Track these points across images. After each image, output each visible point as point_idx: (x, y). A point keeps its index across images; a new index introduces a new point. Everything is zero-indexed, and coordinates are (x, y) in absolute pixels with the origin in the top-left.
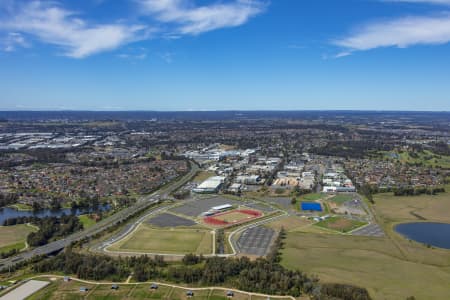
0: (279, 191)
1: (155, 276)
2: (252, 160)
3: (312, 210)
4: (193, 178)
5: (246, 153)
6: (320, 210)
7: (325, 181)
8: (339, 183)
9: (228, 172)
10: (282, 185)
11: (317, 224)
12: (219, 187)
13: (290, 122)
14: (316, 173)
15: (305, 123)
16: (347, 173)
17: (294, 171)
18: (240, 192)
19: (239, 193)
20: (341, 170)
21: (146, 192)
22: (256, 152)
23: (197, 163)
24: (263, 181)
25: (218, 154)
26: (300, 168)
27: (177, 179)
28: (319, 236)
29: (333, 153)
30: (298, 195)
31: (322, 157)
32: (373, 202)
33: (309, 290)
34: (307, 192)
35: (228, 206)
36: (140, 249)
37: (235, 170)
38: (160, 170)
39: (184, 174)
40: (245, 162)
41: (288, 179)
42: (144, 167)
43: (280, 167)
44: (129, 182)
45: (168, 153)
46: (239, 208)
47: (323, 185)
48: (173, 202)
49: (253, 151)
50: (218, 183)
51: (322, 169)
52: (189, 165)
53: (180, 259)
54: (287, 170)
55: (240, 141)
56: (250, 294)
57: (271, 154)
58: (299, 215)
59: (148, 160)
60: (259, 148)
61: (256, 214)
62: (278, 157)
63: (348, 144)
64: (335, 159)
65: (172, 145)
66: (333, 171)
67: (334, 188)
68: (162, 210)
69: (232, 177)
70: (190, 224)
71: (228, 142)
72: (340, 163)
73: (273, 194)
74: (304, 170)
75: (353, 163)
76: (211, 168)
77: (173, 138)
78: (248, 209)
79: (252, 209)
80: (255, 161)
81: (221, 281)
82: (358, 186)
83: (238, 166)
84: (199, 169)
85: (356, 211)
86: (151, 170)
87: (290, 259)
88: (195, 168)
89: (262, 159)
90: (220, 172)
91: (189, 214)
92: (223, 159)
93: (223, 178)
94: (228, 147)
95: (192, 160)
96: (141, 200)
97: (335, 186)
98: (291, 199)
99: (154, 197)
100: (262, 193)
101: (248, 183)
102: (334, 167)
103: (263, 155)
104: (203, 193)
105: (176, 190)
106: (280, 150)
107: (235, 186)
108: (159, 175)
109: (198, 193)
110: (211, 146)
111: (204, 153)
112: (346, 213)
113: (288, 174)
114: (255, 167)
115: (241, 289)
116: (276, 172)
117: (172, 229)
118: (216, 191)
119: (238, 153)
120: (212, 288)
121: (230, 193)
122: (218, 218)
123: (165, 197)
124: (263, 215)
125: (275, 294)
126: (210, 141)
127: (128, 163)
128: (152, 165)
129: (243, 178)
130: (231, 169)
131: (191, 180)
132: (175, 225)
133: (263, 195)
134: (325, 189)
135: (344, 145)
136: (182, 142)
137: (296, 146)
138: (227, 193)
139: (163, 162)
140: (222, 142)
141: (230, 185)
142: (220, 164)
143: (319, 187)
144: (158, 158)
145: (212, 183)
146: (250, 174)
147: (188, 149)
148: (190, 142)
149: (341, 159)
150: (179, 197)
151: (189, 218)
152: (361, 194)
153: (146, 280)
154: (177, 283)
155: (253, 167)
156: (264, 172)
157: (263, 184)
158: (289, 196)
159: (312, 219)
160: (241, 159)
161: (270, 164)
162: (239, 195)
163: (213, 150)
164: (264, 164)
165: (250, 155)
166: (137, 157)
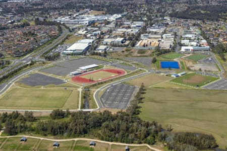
0: (141, 52)
1: (24, 129)
2: (119, 24)
3: (170, 68)
4: (63, 41)
5: (113, 18)
6: (178, 68)
7: (183, 42)
8: (195, 44)
9: (95, 35)
10: (144, 46)
11: (174, 80)
12: (87, 49)
14: (175, 35)
16: (203, 34)
17: (156, 33)
18: (106, 52)
19: (105, 54)
20: (198, 31)
21: (19, 55)
22: (123, 16)
23: (68, 28)
24: (127, 42)
25: (87, 19)
26: (162, 30)
27: (49, 42)
28: (175, 91)
29: (192, 17)
30: (158, 55)
31: (182, 20)
32: (224, 59)
33: (163, 138)
34: (166, 52)
35: (94, 65)
36: (12, 106)
37: (102, 33)
38: (33, 34)
39: (55, 37)
40: (112, 25)
41: (150, 40)
42: (19, 32)
43: (144, 30)
44: (5, 46)
45: (41, 19)
46: (105, 67)
47: (181, 45)
48: (44, 63)
49: (120, 16)
50: (87, 45)
51: (181, 31)
52: (60, 30)
53: (48, 114)
54: (150, 32)
55: (108, 7)
56: (111, 143)
57: (136, 19)
59: (23, 26)
60: (125, 13)
61: (119, 72)
62: (142, 20)
63: (205, 8)
64: (193, 22)
65: (45, 11)
66: (190, 33)
67: (191, 48)
68: (35, 71)
69: (100, 39)
70: (58, 82)
71: (97, 8)
72: (198, 25)
73: (136, 54)
74: (165, 32)
75: (209, 25)
76: (80, 32)
77: (46, 5)
78: (112, 68)
79: (116, 69)
80: (121, 25)
81: (85, 132)
82: (212, 46)
83: (105, 29)
84: (69, 33)
85: (209, 68)
86: (25, 34)
87: (148, 111)
88: (66, 32)
89: (127, 23)
90: (89, 35)
91: (58, 74)
92: (92, 23)
93: (91, 41)
94: (97, 13)
95: (64, 24)
96: (15, 62)
97: (192, 46)
98: (152, 58)
99: (27, 59)
100: (126, 53)
101: (114, 45)
102: (192, 29)
103: (128, 19)
104: (72, 54)
105: (47, 52)
106: (145, 15)
107: (102, 47)
108: (32, 39)
109: (68, 54)
110: (81, 12)
111: (74, 18)
112: (200, 70)
113: (150, 35)
114: (120, 31)
115: (102, 139)
116: (139, 34)
117: (42, 88)
118: (84, 53)
119: (106, 18)
120: (76, 139)
121: (100, 54)
122: (83, 77)
123: (37, 59)
124: (126, 73)
125: (132, 143)
126: (80, 7)
127: (4, 28)
128: (26, 30)
129: (109, 41)
130: (99, 32)
131: (62, 43)
132: (45, 84)
133: (127, 56)
134: (183, 49)
135: (202, 9)
136: (55, 9)
137: (158, 11)
138: (94, 54)
139: (36, 28)
140: (91, 8)
141: (97, 47)
142: (89, 28)
143: (178, 47)
144: (32, 23)
145: (81, 45)
146: (116, 37)
147: (60, 15)
148: (62, 8)
149: (199, 22)
150: (50, 59)
151: (58, 77)
152: (215, 53)
153: (16, 133)
154: (45, 135)
155: (119, 30)
156: (128, 35)
157: (127, 46)
158: (150, 55)
159: (170, 75)
160: (108, 23)
161: (135, 28)
162: (105, 56)
163: (83, 16)
164: (129, 27)
165: (117, 19)
166: (12, 23)
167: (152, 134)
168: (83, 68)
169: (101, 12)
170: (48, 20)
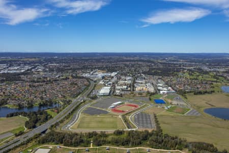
0: (140, 94)
1: (105, 143)
2: (118, 78)
3: (161, 103)
5: (113, 74)
7: (159, 88)
9: (110, 84)
10: (140, 91)
11: (167, 111)
13: (125, 58)
14: (153, 84)
15: (132, 59)
16: (166, 84)
17: (142, 83)
20: (163, 82)
21: (74, 96)
22: (118, 74)
23: (92, 80)
25: (100, 75)
26: (144, 81)
27: (86, 89)
28: (172, 117)
30: (150, 96)
31: (151, 76)
32: (186, 98)
34: (153, 94)
35: (120, 102)
36: (88, 128)
38: (76, 84)
39: (89, 86)
40: (115, 79)
41: (141, 88)
42: (66, 83)
44: (62, 91)
45: (74, 75)
46: (126, 103)
47: (159, 90)
48: (91, 101)
49: (116, 73)
50: (109, 90)
51: (154, 82)
52: (89, 81)
53: (112, 132)
54: (138, 83)
55: (106, 68)
56: (159, 150)
57: (126, 75)
58: (157, 106)
59: (67, 79)
60: (118, 72)
61: (136, 106)
62: (130, 76)
64: (157, 77)
65: (74, 70)
66: (160, 83)
67: (165, 92)
68: (88, 106)
69: (113, 85)
70: (106, 113)
72: (161, 79)
73: (138, 95)
74: (146, 83)
75: (167, 79)
76: (101, 83)
78: (130, 104)
79: (132, 104)
80: (120, 78)
81: (140, 144)
82: (176, 90)
83: (113, 81)
84: (95, 83)
85: (181, 103)
87: (166, 129)
88: (92, 83)
89: (123, 77)
90: (106, 84)
91: (103, 108)
92: (103, 78)
93: (110, 88)
94: (103, 71)
95: (88, 78)
96: (74, 100)
97: (165, 90)
98: (148, 97)
99: (80, 99)
101: (123, 90)
102: (159, 81)
103: (122, 75)
104: (104, 96)
106: (129, 73)
107: (118, 92)
108: (76, 87)
109: (101, 96)
110: (94, 71)
111: (92, 75)
112: (178, 104)
113: (140, 85)
116: (133, 84)
117: (98, 116)
118: (109, 95)
119: (110, 75)
120: (137, 148)
121: (119, 96)
122: (117, 109)
123: (85, 98)
124: (139, 107)
126: (92, 68)
127: (56, 80)
129: (119, 87)
130: (111, 82)
131: (94, 89)
132: (99, 114)
133: (133, 96)
134: (161, 92)
135: (157, 70)
136: (78, 69)
137: (135, 71)
138: (116, 95)
139: (74, 80)
140: (99, 68)
141: (114, 91)
142: (104, 80)
143: (158, 92)
144: (70, 77)
145: (105, 90)
146: (122, 85)
147: (83, 72)
148: (82, 69)
149: (160, 77)
150: (92, 98)
152: (179, 94)
153: (101, 145)
155: (121, 81)
156: (128, 84)
157: (130, 90)
158: (146, 96)
159: (164, 108)
160: (113, 77)
161: (129, 80)
162: (122, 96)
163: (96, 73)
164: (125, 80)
165: (116, 75)
166: (59, 77)
167: (178, 144)
168: (115, 104)
169: (105, 71)
170: (78, 75)
